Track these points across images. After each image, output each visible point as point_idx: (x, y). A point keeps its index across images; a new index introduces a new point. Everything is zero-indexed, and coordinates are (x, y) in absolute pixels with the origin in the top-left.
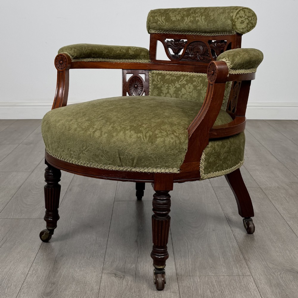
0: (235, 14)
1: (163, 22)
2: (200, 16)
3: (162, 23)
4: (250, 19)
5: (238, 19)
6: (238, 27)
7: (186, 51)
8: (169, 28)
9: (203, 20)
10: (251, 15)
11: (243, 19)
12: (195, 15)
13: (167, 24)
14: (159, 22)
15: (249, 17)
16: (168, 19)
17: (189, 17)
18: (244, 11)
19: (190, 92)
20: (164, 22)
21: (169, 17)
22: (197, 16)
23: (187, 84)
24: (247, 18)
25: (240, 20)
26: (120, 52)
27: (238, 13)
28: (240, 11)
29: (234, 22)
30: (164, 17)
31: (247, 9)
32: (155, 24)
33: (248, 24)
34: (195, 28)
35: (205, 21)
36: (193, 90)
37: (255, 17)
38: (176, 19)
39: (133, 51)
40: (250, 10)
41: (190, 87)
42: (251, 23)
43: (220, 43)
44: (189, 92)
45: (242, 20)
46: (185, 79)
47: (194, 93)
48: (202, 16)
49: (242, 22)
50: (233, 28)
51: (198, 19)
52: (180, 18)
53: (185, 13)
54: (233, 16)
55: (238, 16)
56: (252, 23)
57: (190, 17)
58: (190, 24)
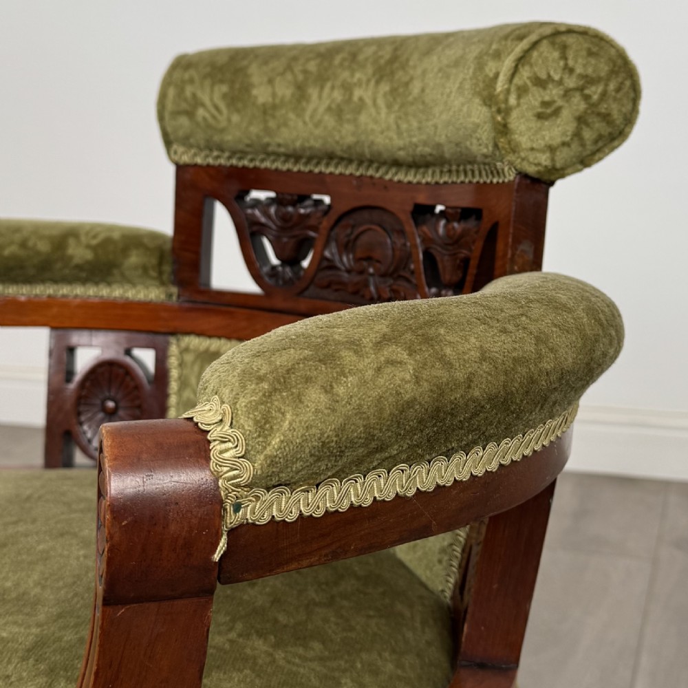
0: (508, 63)
1: (217, 108)
2: (373, 83)
3: (214, 117)
4: (595, 92)
5: (522, 91)
6: (524, 141)
7: (327, 254)
8: (248, 142)
9: (381, 102)
10: (604, 69)
11: (553, 93)
12: (352, 75)
13: (235, 118)
14: (201, 111)
15: (589, 80)
16: (239, 97)
17: (329, 85)
18: (564, 48)
20: (225, 111)
21: (247, 88)
22: (359, 83)
24: (581, 89)
25: (535, 98)
26: (22, 253)
27: (522, 60)
28: (535, 45)
29: (499, 111)
30: (224, 88)
31: (584, 33)
32: (184, 121)
33: (581, 120)
34: (350, 140)
35: (390, 108)
37: (628, 83)
38: (274, 95)
39: (88, 247)
40: (595, 42)
42: (599, 114)
43: (459, 221)
45: (547, 98)
48: (378, 83)
49: (547, 113)
50: (496, 146)
51: (361, 99)
52: (288, 94)
53: (312, 66)
54: (497, 75)
55: (525, 73)
56: (609, 115)
57: (333, 88)
58: (330, 121)
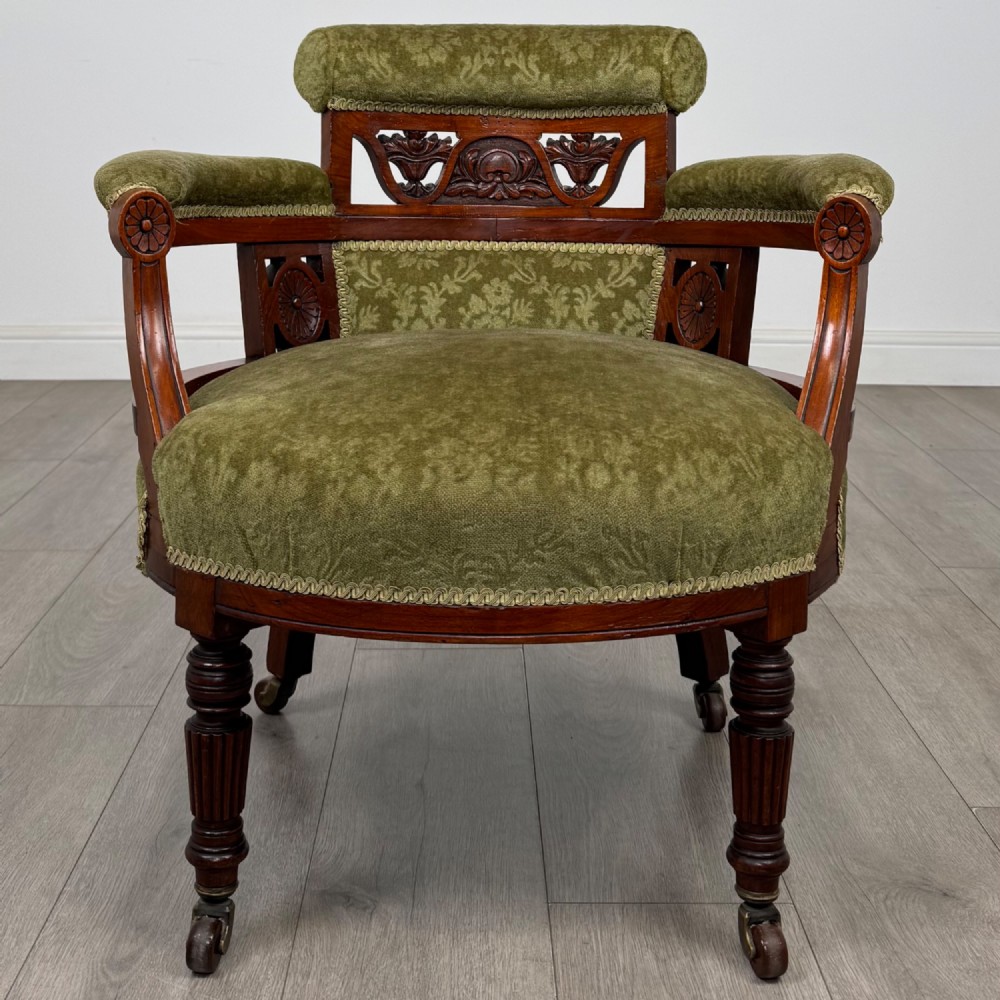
0: (667, 49)
1: (384, 70)
2: (521, 54)
3: (381, 76)
5: (677, 64)
6: (678, 91)
7: (457, 171)
8: (404, 93)
9: (533, 67)
11: (687, 65)
12: (500, 50)
13: (399, 76)
14: (371, 71)
16: (401, 60)
17: (478, 55)
18: (688, 42)
19: (501, 308)
20: (390, 72)
21: (405, 55)
22: (508, 55)
23: (487, 280)
27: (674, 47)
28: (677, 40)
29: (667, 74)
30: (388, 55)
32: (355, 78)
34: (498, 92)
35: (542, 71)
36: (512, 300)
38: (431, 61)
41: (499, 288)
44: (496, 308)
45: (685, 68)
46: (472, 265)
47: (519, 307)
48: (527, 55)
49: (687, 76)
50: (661, 93)
51: (513, 65)
52: (443, 59)
53: (456, 41)
54: (662, 55)
55: (677, 55)
57: (482, 57)
58: (483, 79)
